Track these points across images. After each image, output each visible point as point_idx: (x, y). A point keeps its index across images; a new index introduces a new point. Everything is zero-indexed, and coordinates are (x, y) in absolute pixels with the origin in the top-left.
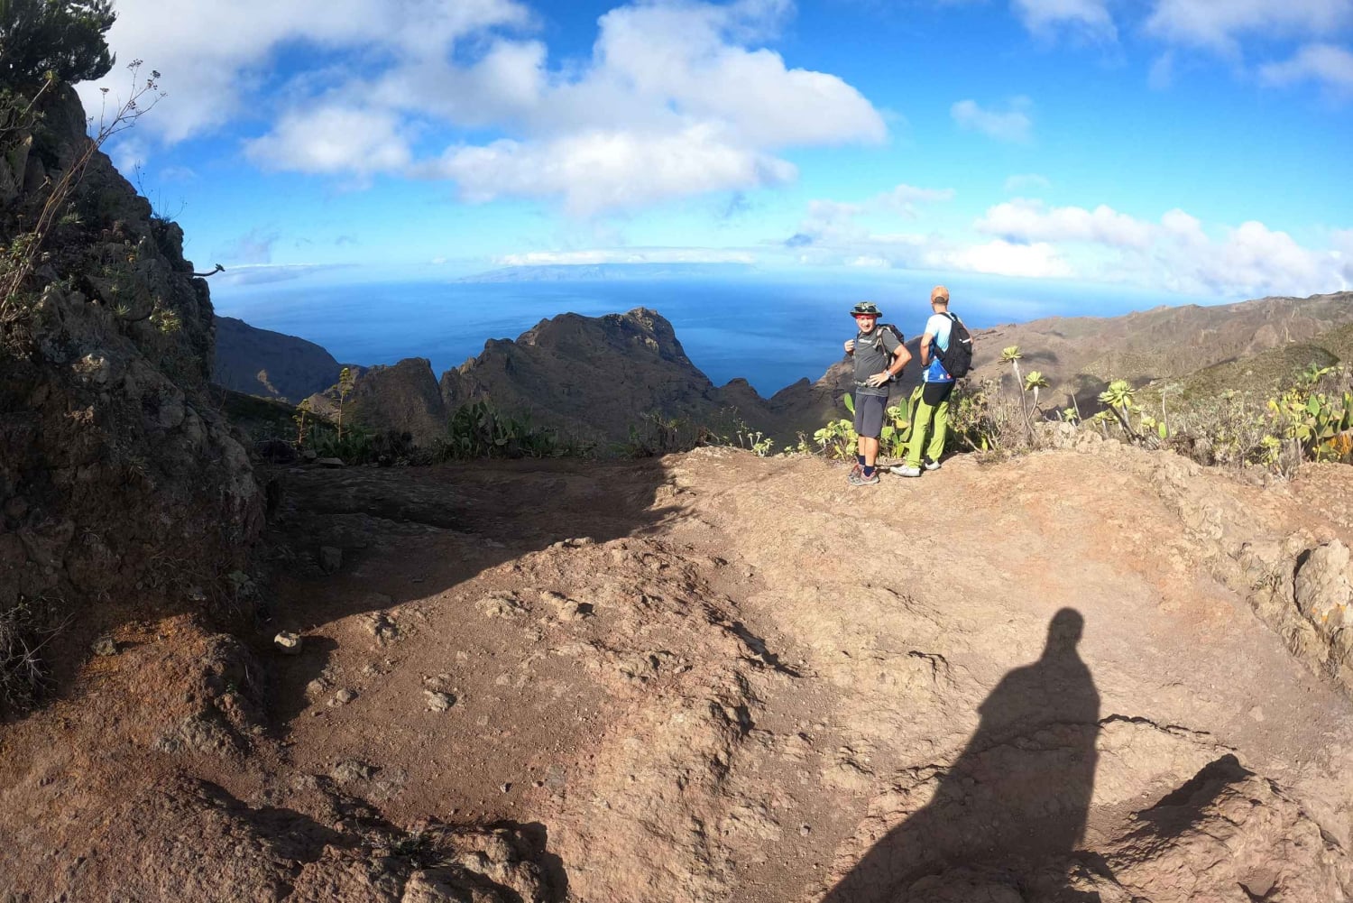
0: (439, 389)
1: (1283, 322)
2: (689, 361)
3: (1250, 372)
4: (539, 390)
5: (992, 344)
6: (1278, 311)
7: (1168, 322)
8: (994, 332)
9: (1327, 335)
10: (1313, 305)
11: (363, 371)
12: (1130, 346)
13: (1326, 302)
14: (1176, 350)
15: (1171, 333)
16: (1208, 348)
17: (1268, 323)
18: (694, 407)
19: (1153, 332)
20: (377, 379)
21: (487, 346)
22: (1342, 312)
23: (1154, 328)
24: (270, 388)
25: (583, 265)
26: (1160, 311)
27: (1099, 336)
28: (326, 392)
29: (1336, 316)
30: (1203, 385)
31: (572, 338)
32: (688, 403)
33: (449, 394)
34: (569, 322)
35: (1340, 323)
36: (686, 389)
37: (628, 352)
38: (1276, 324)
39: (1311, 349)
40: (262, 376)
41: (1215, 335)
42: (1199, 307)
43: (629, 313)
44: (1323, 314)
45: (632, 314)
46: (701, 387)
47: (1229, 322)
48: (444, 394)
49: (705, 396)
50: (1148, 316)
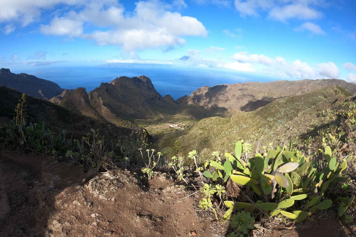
0: (88, 96)
1: (309, 86)
2: (155, 90)
3: (303, 98)
4: (115, 97)
5: (234, 88)
6: (308, 83)
7: (280, 84)
8: (235, 85)
9: (321, 89)
10: (317, 82)
11: (68, 90)
12: (270, 90)
13: (320, 81)
14: (282, 91)
15: (280, 87)
16: (290, 91)
17: (305, 86)
18: (156, 102)
19: (276, 87)
20: (71, 93)
21: (101, 85)
22: (324, 84)
23: (276, 86)
24: (42, 95)
25: (128, 63)
26: (278, 81)
27: (262, 87)
28: (57, 96)
29: (322, 85)
30: (290, 101)
31: (125, 83)
32: (155, 101)
33: (90, 97)
34: (124, 79)
35: (323, 87)
36: (154, 97)
37: (139, 87)
38: (307, 86)
39: (319, 93)
40: (40, 91)
41: (291, 88)
42: (288, 81)
43: (140, 77)
44: (319, 84)
45: (141, 77)
46: (158, 97)
47: (295, 85)
48: (89, 97)
49: (159, 99)
50: (274, 83)
